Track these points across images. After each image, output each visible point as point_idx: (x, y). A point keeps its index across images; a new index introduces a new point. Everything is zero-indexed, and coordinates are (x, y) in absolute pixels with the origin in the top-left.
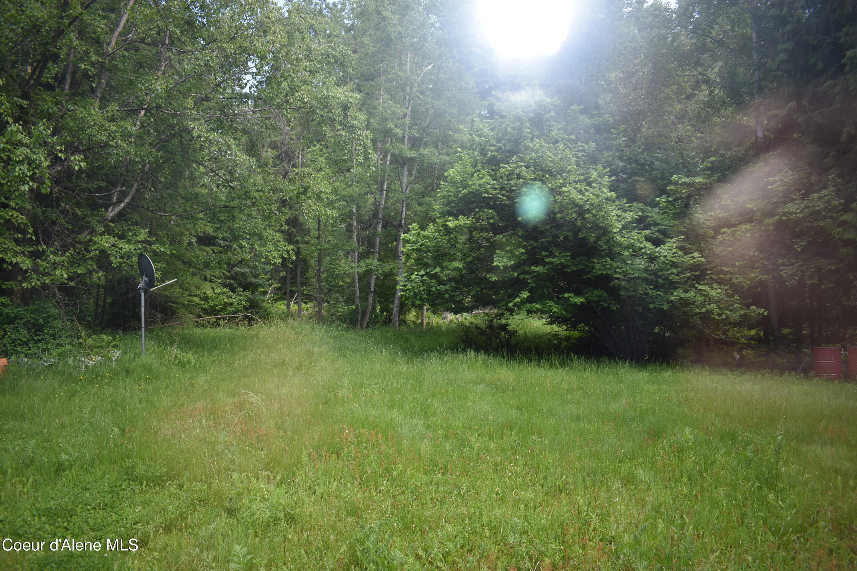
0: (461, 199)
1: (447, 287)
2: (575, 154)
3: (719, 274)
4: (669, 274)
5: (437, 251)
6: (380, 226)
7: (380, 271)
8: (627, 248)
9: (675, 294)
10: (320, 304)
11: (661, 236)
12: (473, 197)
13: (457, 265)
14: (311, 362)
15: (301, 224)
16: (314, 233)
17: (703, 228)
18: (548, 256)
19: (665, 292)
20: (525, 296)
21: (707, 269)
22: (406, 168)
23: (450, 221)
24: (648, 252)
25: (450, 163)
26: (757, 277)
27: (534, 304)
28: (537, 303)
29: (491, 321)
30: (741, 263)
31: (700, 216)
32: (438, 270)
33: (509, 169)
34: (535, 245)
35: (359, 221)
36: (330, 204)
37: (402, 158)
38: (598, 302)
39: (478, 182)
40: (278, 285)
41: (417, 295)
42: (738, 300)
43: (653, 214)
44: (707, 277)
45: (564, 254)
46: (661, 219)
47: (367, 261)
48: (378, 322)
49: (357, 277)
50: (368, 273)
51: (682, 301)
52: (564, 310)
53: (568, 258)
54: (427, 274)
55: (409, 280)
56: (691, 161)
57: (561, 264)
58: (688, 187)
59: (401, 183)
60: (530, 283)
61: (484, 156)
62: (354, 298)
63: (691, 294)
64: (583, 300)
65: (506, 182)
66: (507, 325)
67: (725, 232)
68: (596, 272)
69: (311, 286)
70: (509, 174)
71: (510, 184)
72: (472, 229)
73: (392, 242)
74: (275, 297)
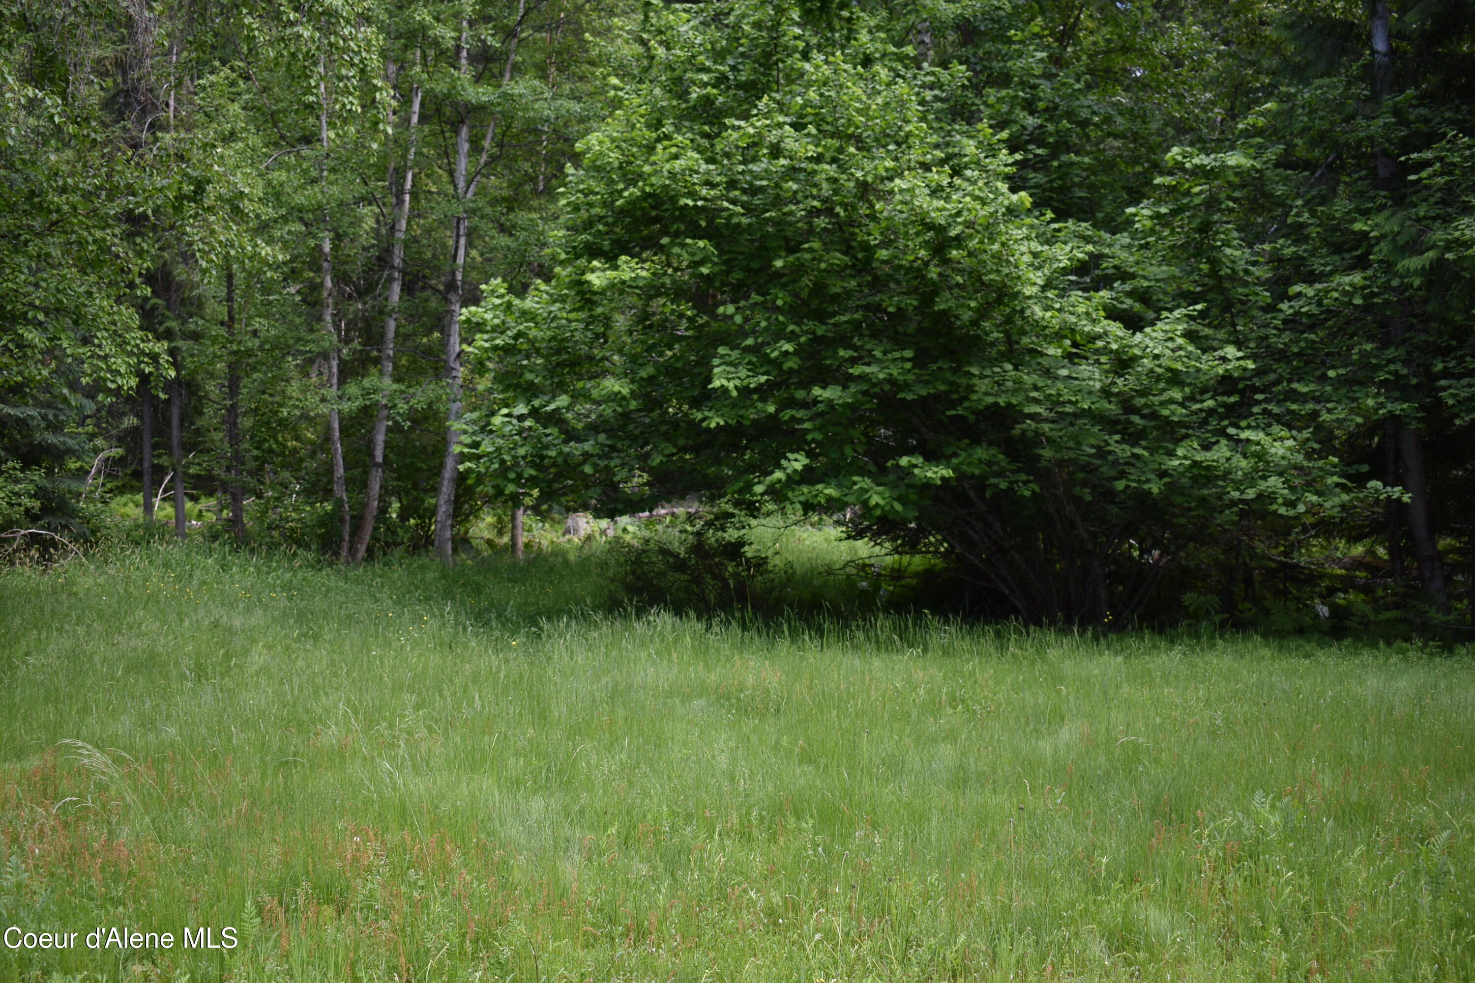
0: (622, 212)
1: (588, 446)
2: (918, 94)
3: (1285, 400)
4: (1163, 404)
5: (558, 352)
6: (397, 288)
7: (403, 407)
8: (1058, 336)
9: (1180, 452)
10: (236, 500)
11: (1138, 307)
12: (653, 207)
13: (617, 388)
14: (228, 656)
15: (180, 286)
16: (216, 309)
17: (1246, 284)
18: (853, 361)
19: (1152, 451)
20: (798, 466)
21: (1255, 390)
22: (464, 132)
23: (593, 271)
24: (1114, 346)
25: (582, 120)
26: (1382, 405)
27: (820, 487)
28: (828, 484)
29: (698, 534)
30: (1342, 371)
31: (1238, 253)
32: (563, 400)
33: (751, 131)
34: (820, 332)
35: (341, 278)
36: (263, 228)
37: (455, 105)
38: (983, 477)
39: (668, 166)
40: (117, 452)
41: (508, 469)
42: (1334, 466)
43: (1116, 250)
44: (1256, 409)
45: (897, 355)
46: (1137, 263)
47: (366, 383)
48: (396, 544)
49: (336, 425)
50: (367, 414)
51: (1195, 471)
52: (898, 499)
53: (908, 365)
54: (534, 413)
55: (485, 429)
56: (1203, 116)
57: (891, 381)
58: (1207, 178)
59: (451, 173)
60: (807, 431)
61: (680, 97)
62: (330, 482)
63: (1221, 452)
64: (948, 473)
65: (741, 168)
66: (741, 543)
67: (1299, 295)
68: (979, 400)
69: (209, 451)
70: (748, 147)
71: (751, 171)
72: (652, 290)
73: (429, 332)
74: (109, 486)
